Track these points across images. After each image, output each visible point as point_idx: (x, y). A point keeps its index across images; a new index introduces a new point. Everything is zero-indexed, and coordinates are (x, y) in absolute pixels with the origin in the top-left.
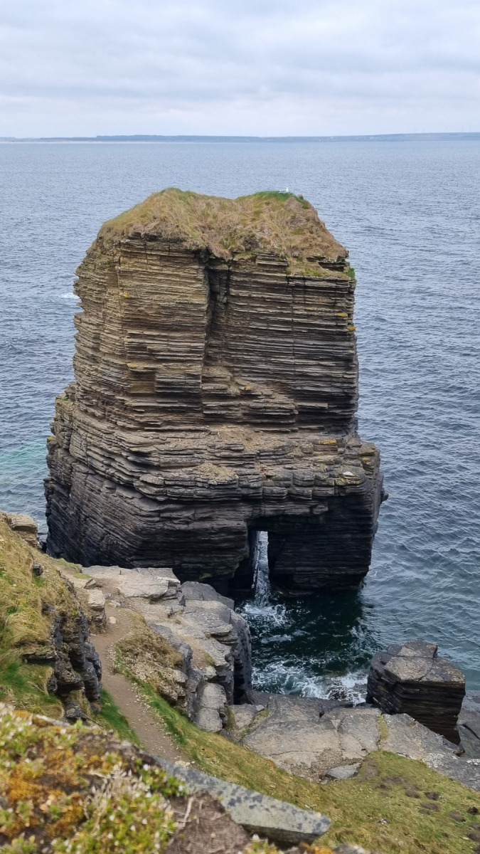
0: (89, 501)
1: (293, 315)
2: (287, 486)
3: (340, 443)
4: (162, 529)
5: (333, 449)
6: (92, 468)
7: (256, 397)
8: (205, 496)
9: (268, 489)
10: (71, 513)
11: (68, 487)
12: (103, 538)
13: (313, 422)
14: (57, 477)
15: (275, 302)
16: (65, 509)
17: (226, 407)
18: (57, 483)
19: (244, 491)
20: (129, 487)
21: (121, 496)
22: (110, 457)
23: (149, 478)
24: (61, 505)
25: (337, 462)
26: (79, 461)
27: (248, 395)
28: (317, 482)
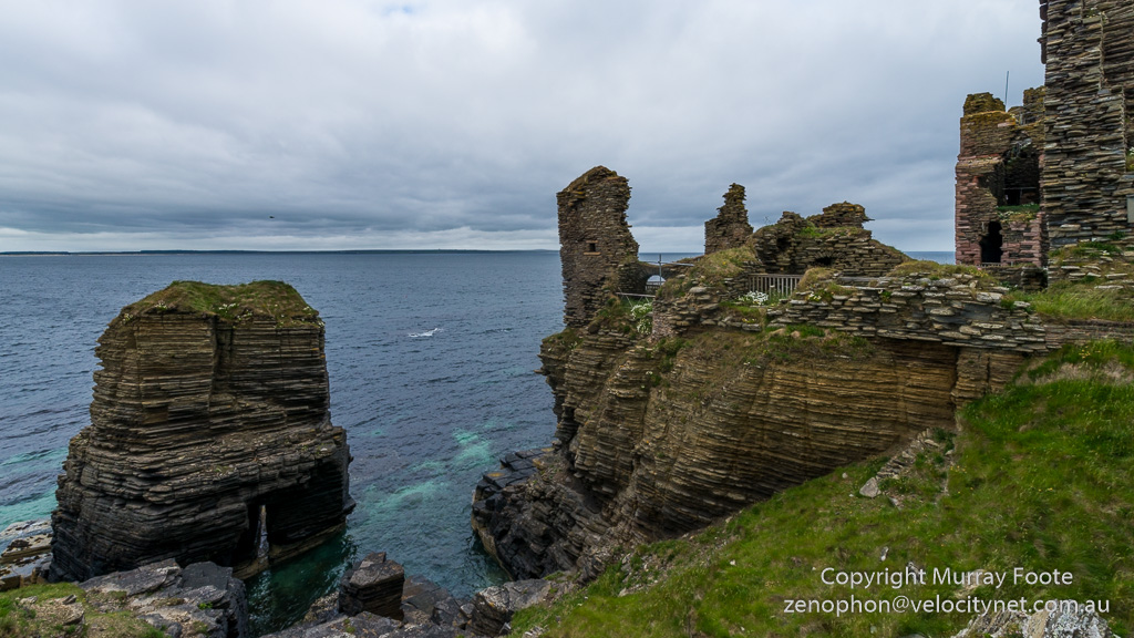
0: (98, 520)
1: (281, 353)
2: (279, 468)
3: (318, 431)
4: (170, 527)
5: (313, 435)
6: (103, 491)
7: (254, 410)
8: (210, 491)
9: (264, 474)
10: (78, 535)
11: (76, 513)
12: (110, 550)
13: (298, 420)
14: (66, 507)
15: (267, 346)
16: (72, 533)
17: (231, 421)
18: (65, 512)
19: (244, 480)
20: (139, 499)
21: (131, 509)
22: (121, 479)
23: (159, 488)
24: (68, 531)
25: (316, 444)
26: (89, 488)
27: (249, 410)
28: (302, 460)
